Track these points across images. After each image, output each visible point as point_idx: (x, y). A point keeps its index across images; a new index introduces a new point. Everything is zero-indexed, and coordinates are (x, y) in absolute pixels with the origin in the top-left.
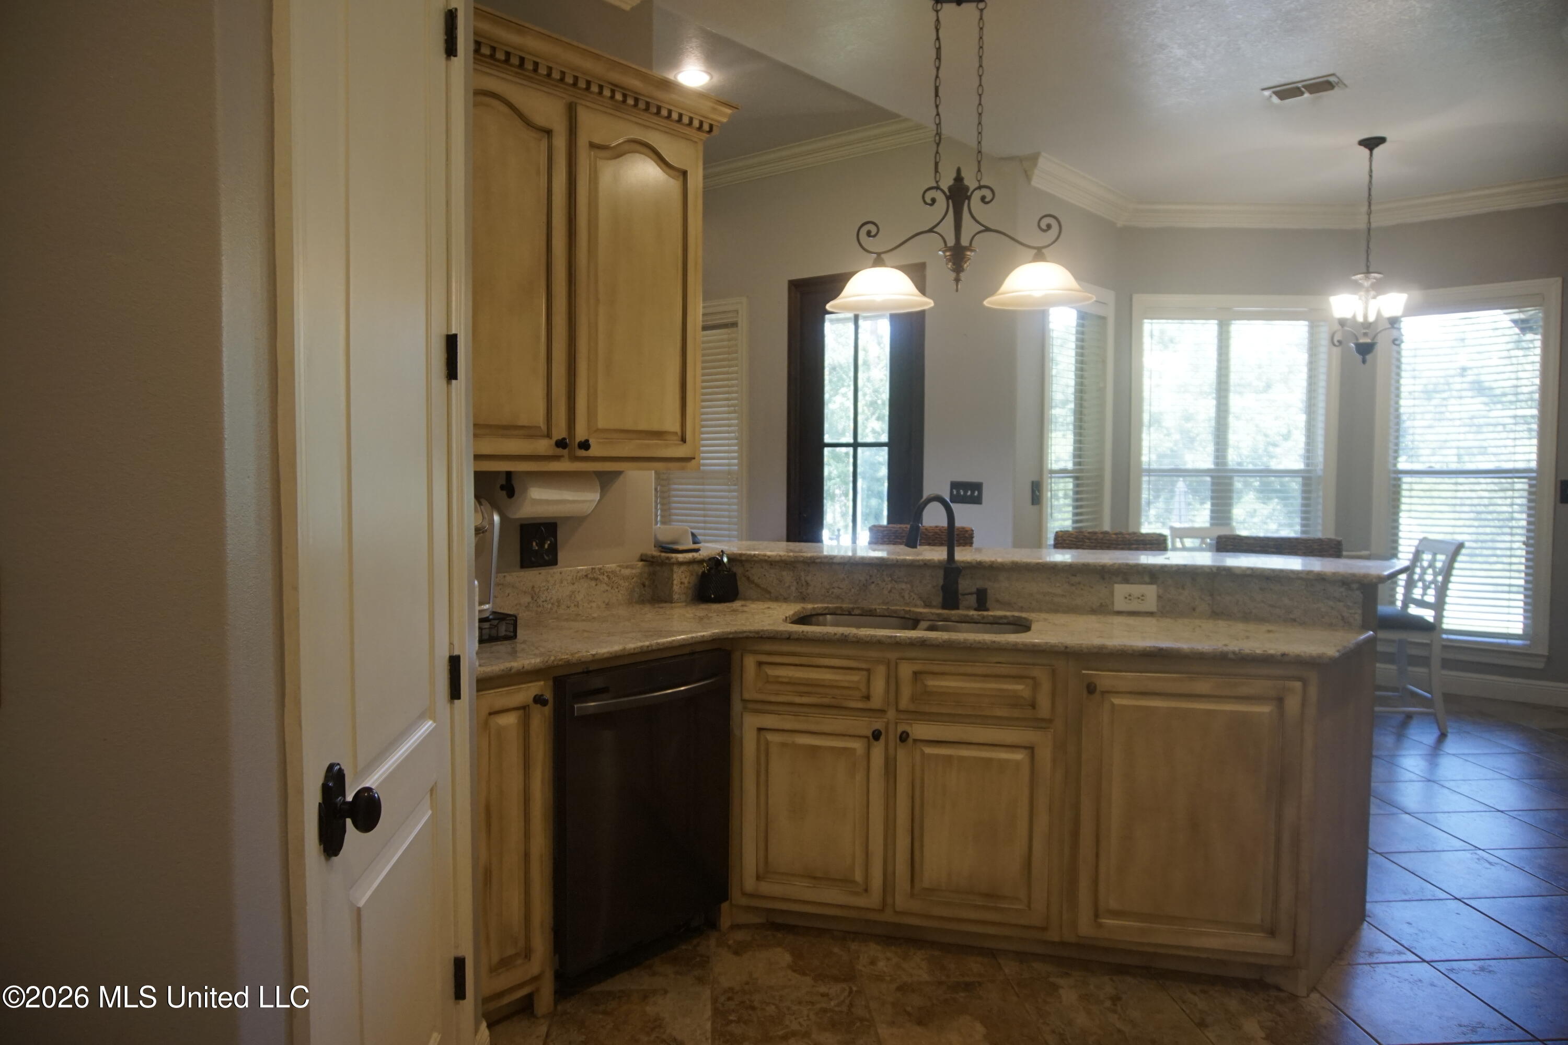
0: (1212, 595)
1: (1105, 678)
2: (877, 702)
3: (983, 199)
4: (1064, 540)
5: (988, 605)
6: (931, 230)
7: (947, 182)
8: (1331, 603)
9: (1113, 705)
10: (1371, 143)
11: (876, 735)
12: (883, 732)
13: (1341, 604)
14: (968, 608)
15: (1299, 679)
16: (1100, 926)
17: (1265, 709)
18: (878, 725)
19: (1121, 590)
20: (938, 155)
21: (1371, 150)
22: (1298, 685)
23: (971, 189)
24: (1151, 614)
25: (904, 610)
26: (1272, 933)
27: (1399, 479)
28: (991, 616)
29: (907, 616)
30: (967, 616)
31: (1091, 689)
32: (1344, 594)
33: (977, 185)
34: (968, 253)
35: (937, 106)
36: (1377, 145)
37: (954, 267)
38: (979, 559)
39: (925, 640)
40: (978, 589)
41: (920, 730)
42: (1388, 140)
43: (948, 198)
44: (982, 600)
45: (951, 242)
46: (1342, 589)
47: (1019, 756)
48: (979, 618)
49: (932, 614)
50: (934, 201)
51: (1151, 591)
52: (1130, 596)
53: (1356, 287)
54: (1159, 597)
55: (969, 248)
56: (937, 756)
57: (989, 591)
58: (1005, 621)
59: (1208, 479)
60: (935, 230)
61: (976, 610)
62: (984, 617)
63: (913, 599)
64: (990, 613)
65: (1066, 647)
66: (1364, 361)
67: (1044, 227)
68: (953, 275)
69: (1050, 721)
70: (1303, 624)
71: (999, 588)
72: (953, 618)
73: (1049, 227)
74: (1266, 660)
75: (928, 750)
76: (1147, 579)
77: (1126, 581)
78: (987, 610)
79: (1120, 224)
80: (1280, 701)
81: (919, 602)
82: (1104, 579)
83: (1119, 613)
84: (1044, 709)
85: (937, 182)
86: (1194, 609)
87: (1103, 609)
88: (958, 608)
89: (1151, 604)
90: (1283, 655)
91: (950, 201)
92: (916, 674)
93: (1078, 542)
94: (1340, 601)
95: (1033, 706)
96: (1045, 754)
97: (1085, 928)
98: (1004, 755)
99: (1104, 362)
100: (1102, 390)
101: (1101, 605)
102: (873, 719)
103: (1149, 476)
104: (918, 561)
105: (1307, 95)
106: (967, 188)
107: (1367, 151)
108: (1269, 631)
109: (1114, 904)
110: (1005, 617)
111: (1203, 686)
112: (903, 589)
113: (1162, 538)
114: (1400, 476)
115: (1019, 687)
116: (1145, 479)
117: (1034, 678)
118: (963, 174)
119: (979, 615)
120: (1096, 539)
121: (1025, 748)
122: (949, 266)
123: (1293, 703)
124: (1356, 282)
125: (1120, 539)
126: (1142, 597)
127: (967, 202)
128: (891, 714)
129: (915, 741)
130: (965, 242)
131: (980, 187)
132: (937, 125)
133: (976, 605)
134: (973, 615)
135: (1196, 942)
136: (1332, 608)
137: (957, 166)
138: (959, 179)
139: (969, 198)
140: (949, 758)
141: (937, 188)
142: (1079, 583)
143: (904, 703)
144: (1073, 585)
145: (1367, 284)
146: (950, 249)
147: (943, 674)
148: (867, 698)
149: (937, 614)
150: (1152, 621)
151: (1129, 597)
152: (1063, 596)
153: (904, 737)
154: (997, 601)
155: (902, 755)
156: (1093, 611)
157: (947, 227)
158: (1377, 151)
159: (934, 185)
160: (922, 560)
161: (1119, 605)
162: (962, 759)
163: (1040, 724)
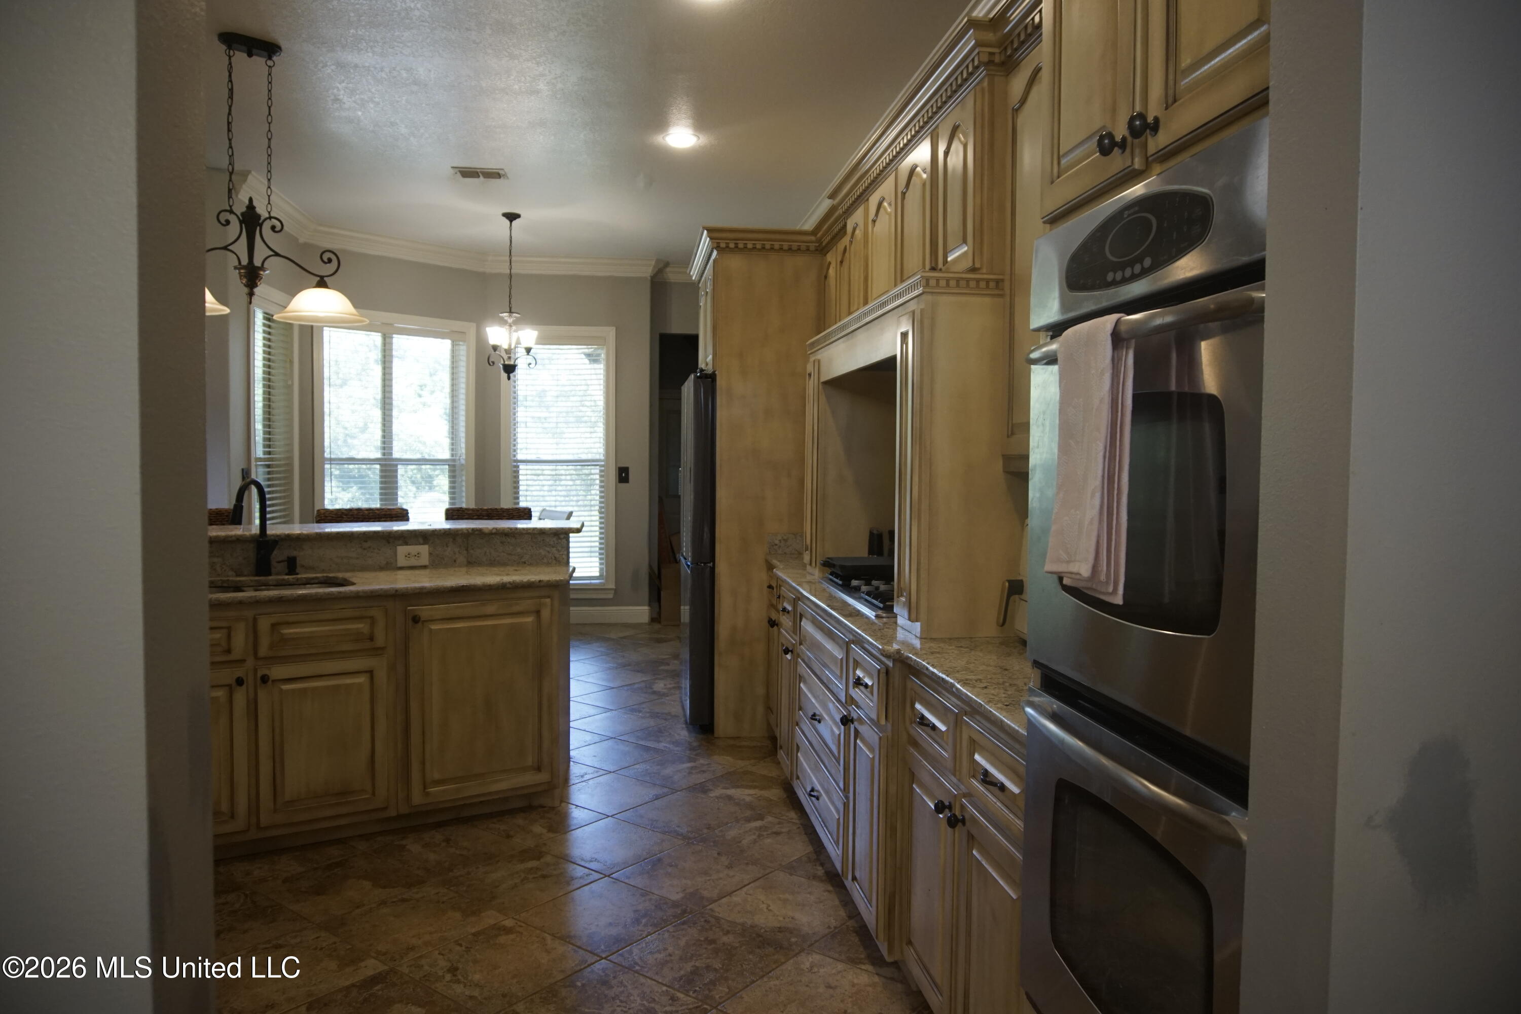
0: (467, 550)
1: (425, 611)
2: (236, 654)
3: (273, 228)
4: (326, 517)
5: (297, 571)
6: (225, 248)
7: (240, 209)
8: (548, 549)
9: (431, 630)
10: (512, 217)
11: (240, 682)
12: (245, 679)
13: (555, 549)
14: (278, 574)
15: (549, 597)
16: (427, 794)
17: (529, 619)
18: (239, 672)
19: (402, 550)
20: (231, 183)
21: (511, 222)
22: (548, 600)
23: (262, 218)
24: (424, 567)
25: (221, 580)
26: (539, 769)
27: (518, 467)
28: (305, 578)
29: (225, 585)
30: (283, 580)
31: (416, 620)
32: (556, 542)
33: (267, 216)
34: (262, 273)
35: (230, 140)
36: (515, 219)
37: (249, 283)
38: (287, 532)
39: (282, 597)
40: (288, 557)
41: (277, 672)
42: (522, 216)
43: (241, 222)
44: (292, 565)
45: (245, 261)
46: (555, 539)
47: (361, 679)
48: (294, 580)
49: (251, 581)
50: (228, 222)
51: (424, 549)
52: (409, 554)
53: (503, 322)
54: (430, 554)
55: (262, 268)
56: (293, 690)
57: (298, 559)
58: (316, 581)
59: (378, 467)
60: (230, 248)
61: (287, 574)
62: (298, 579)
63: (225, 571)
64: (299, 576)
65: (397, 591)
66: (509, 378)
67: (325, 259)
68: (246, 290)
69: (383, 649)
70: (531, 565)
71: (304, 556)
72: (271, 583)
73: (330, 261)
74: (529, 586)
75: (285, 687)
76: (421, 541)
77: (406, 544)
78: (297, 574)
79: (301, 240)
80: (538, 613)
81: (231, 573)
82: (389, 543)
83: (401, 568)
84: (380, 641)
85: (231, 207)
86: (455, 561)
87: (390, 566)
88: (270, 574)
89: (425, 560)
90: (540, 581)
91: (243, 225)
92: (274, 626)
93: (338, 518)
94: (553, 547)
95: (371, 638)
96: (382, 676)
97: (417, 798)
98: (348, 681)
99: (291, 362)
100: (290, 387)
101: (387, 563)
102: (234, 669)
103: (331, 464)
104: (231, 537)
105: (481, 177)
106: (259, 216)
107: (508, 222)
108: (516, 570)
109: (437, 776)
110: (316, 578)
111: (491, 609)
112: (214, 563)
113: (405, 512)
114: (518, 464)
115: (361, 626)
116: (327, 466)
117: (372, 618)
118: (255, 203)
119: (293, 578)
120: (352, 515)
121: (366, 672)
122: (244, 282)
123: (546, 613)
124: (502, 318)
125: (371, 514)
126: (418, 555)
127: (258, 228)
128: (250, 663)
129: (274, 681)
130: (257, 262)
131: (270, 218)
132: (230, 156)
133: (287, 571)
134: (288, 579)
135: (494, 788)
136: (548, 552)
137: (249, 196)
138: (251, 207)
139: (261, 225)
140: (304, 691)
141: (231, 212)
142: (370, 547)
143: (263, 651)
144: (365, 549)
145: (510, 320)
146: (244, 267)
147: (293, 623)
148: (229, 651)
149: (256, 581)
150: (427, 572)
151: (408, 556)
152: (357, 558)
153: (265, 679)
154: (303, 566)
155: (262, 694)
156: (382, 568)
157: (241, 247)
158: (514, 223)
159: (228, 208)
160: (235, 536)
161: (401, 561)
162: (315, 689)
163: (378, 651)
